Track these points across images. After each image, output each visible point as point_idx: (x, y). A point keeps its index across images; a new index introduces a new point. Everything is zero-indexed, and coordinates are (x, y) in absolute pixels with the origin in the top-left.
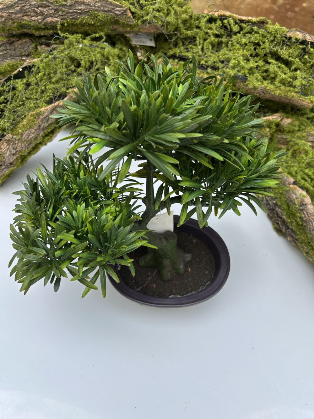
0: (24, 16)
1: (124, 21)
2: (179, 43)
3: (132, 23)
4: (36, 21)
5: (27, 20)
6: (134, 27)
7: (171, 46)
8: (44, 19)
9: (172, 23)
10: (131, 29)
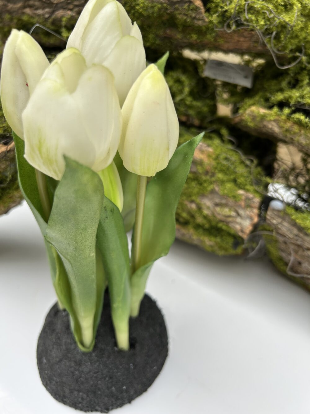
0: (24, 7)
1: (185, 18)
2: (302, 81)
3: (200, 23)
4: (42, 17)
5: (28, 15)
6: (205, 33)
7: (284, 84)
8: (53, 13)
9: (292, 27)
10: (198, 38)
